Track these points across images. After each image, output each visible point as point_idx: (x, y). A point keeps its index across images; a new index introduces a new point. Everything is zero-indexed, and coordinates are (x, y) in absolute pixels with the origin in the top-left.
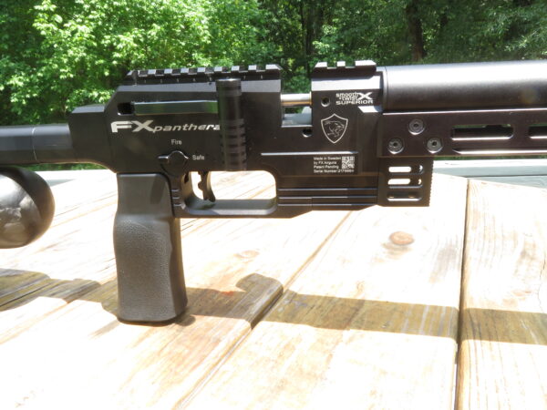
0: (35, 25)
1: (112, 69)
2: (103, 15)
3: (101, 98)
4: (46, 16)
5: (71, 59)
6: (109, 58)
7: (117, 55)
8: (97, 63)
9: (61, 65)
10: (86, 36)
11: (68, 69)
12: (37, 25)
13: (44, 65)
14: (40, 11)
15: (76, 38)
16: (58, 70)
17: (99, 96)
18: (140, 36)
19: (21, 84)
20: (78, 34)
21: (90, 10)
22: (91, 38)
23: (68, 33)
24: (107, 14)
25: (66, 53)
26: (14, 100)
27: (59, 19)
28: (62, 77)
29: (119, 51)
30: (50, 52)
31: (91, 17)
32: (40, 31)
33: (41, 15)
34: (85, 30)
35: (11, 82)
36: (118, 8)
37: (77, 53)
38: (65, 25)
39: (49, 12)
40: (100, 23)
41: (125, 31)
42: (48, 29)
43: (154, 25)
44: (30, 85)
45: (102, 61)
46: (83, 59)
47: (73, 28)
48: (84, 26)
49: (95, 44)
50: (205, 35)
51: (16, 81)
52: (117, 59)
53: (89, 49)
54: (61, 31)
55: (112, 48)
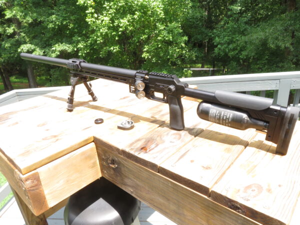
0: (86, 20)
1: (119, 36)
2: (115, 11)
3: (115, 50)
4: (91, 15)
5: (101, 33)
6: (117, 31)
7: (121, 29)
8: (113, 34)
9: (98, 37)
10: (107, 22)
11: (101, 38)
12: (87, 20)
13: (91, 37)
14: (89, 13)
15: (104, 23)
16: (96, 39)
17: (114, 49)
18: (130, 18)
19: (82, 47)
20: (104, 22)
21: (109, 9)
22: (109, 23)
23: (100, 21)
24: (116, 10)
25: (100, 31)
26: (80, 54)
27: (96, 15)
28: (98, 42)
29: (121, 27)
30: (93, 31)
31: (109, 12)
32: (88, 22)
33: (88, 15)
34: (107, 19)
35: (79, 46)
36: (121, 7)
37: (104, 30)
38: (99, 18)
39: (92, 13)
40: (113, 15)
41: (124, 17)
42: (91, 21)
43: (136, 12)
44: (86, 46)
45: (114, 33)
46: (106, 32)
47: (102, 19)
48: (107, 17)
49: (111, 25)
50: (161, 13)
51: (80, 45)
52: (121, 31)
53: (109, 28)
54: (97, 21)
55: (118, 26)
